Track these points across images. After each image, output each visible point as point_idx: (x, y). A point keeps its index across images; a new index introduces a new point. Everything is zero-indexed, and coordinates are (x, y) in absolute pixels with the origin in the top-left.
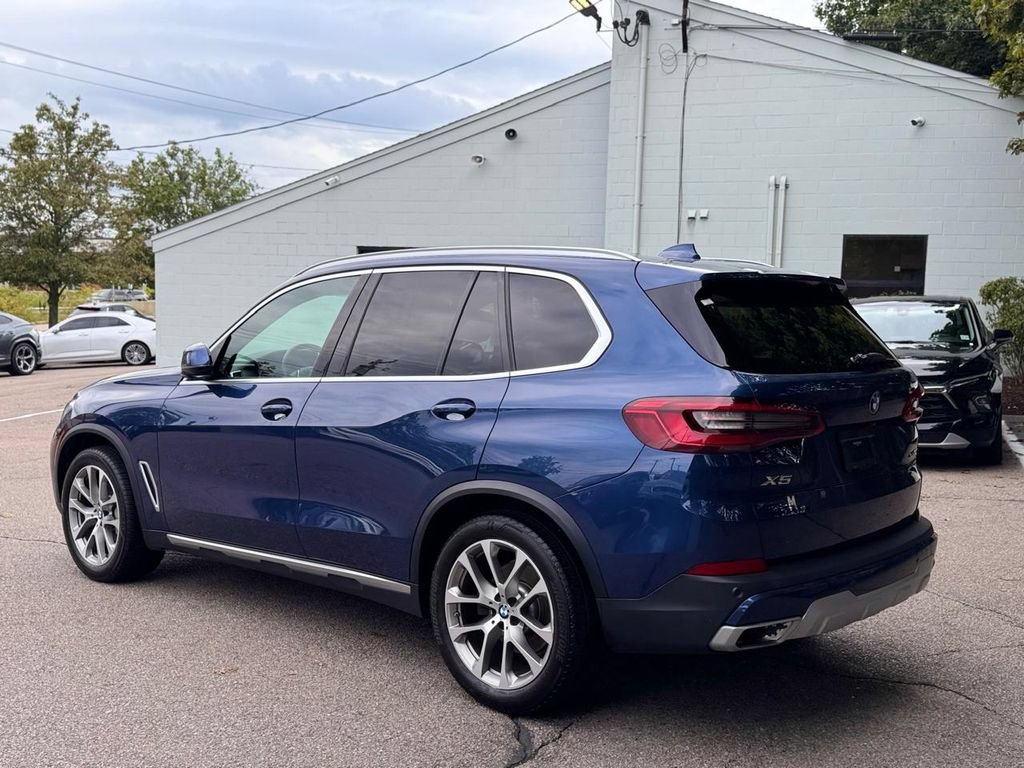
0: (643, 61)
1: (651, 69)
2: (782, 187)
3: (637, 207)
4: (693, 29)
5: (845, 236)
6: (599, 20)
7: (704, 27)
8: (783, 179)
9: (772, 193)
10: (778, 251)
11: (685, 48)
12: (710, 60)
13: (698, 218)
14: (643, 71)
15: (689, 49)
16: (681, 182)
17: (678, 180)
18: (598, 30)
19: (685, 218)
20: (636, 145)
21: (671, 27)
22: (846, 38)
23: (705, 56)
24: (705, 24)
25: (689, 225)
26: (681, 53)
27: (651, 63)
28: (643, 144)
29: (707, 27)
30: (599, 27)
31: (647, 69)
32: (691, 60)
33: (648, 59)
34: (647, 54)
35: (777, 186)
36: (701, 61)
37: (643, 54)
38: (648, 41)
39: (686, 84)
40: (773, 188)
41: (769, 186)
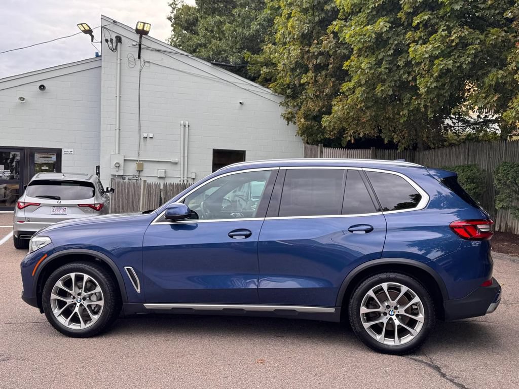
0: (119, 61)
1: (122, 64)
2: (187, 126)
3: (117, 131)
4: (143, 48)
5: (214, 150)
6: (92, 37)
7: (148, 48)
8: (187, 123)
9: (182, 129)
10: (186, 155)
11: (139, 57)
12: (152, 65)
13: (148, 137)
14: (118, 65)
15: (141, 58)
16: (139, 120)
17: (138, 119)
18: (92, 41)
19: (142, 137)
20: (116, 100)
21: (132, 46)
22: (212, 64)
23: (149, 62)
24: (148, 47)
25: (144, 141)
26: (137, 59)
27: (123, 61)
28: (120, 100)
29: (149, 49)
30: (92, 40)
31: (120, 64)
32: (142, 63)
33: (121, 60)
34: (121, 57)
35: (185, 126)
36: (147, 65)
37: (119, 57)
38: (121, 50)
39: (140, 74)
40: (183, 126)
41: (181, 125)
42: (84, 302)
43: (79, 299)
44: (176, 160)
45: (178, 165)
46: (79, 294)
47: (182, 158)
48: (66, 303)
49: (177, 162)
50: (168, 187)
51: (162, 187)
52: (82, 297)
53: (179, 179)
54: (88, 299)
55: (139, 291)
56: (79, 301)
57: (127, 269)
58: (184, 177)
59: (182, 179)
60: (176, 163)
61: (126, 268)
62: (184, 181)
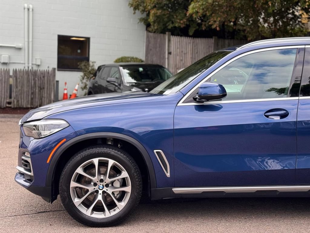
2: (31, 10)
5: (58, 35)
8: (31, 6)
9: (26, 12)
10: (31, 40)
35: (28, 9)
40: (26, 10)
41: (24, 9)
42: (107, 188)
43: (101, 186)
44: (20, 45)
45: (23, 51)
46: (102, 181)
47: (26, 43)
48: (88, 191)
49: (21, 47)
50: (18, 73)
51: (11, 74)
52: (104, 184)
53: (23, 65)
54: (110, 185)
55: (168, 175)
56: (101, 188)
57: (157, 152)
58: (28, 64)
59: (26, 65)
60: (20, 49)
61: (155, 151)
62: (28, 67)
